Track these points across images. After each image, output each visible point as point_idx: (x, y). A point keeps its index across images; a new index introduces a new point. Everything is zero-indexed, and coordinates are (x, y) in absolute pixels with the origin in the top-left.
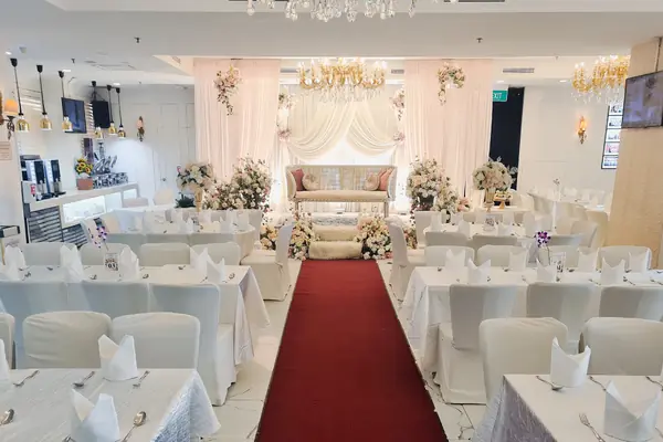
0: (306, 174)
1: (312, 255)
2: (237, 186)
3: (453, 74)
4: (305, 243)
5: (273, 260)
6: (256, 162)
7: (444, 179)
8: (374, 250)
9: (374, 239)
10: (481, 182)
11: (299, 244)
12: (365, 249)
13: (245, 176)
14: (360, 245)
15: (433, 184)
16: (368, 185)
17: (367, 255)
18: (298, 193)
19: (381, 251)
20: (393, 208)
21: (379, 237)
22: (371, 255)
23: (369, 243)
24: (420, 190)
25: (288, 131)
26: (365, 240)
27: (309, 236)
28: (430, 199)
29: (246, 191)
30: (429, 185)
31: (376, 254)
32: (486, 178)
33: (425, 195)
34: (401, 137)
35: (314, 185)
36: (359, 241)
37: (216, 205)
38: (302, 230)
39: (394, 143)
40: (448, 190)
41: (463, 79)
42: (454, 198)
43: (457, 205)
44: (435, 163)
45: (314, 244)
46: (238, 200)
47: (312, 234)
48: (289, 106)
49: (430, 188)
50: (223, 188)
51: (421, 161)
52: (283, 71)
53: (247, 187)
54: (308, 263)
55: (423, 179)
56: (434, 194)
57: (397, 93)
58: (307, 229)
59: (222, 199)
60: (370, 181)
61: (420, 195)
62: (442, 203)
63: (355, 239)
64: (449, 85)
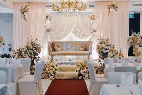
0: (56, 45)
1: (57, 78)
2: (26, 49)
3: (113, 6)
4: (54, 72)
5: (33, 80)
6: (35, 39)
7: (112, 46)
8: (83, 75)
9: (83, 71)
10: (131, 43)
11: (52, 72)
12: (80, 75)
13: (30, 45)
14: (77, 73)
15: (108, 48)
16: (81, 49)
17: (80, 77)
18: (52, 52)
19: (87, 76)
20: (92, 58)
21: (85, 70)
22: (82, 77)
23: (82, 72)
24: (102, 50)
25: (50, 29)
26: (79, 71)
27: (56, 69)
28: (107, 53)
29: (30, 51)
30: (106, 47)
31: (85, 77)
32: (133, 41)
33: (105, 52)
34: (94, 31)
35: (59, 49)
36: (77, 71)
37: (17, 56)
38: (53, 67)
39: (91, 33)
40: (114, 50)
41: (117, 7)
42: (117, 53)
43: (118, 56)
44: (108, 39)
45: (58, 73)
46: (26, 55)
47: (57, 68)
48: (50, 20)
49: (106, 49)
50: (20, 50)
51: (102, 39)
52: (47, 6)
53: (30, 50)
54: (55, 81)
55: (103, 45)
56: (108, 51)
57: (92, 14)
58: (55, 67)
59: (19, 54)
60: (82, 47)
61: (102, 52)
62: (112, 55)
63: (75, 70)
64: (112, 10)
